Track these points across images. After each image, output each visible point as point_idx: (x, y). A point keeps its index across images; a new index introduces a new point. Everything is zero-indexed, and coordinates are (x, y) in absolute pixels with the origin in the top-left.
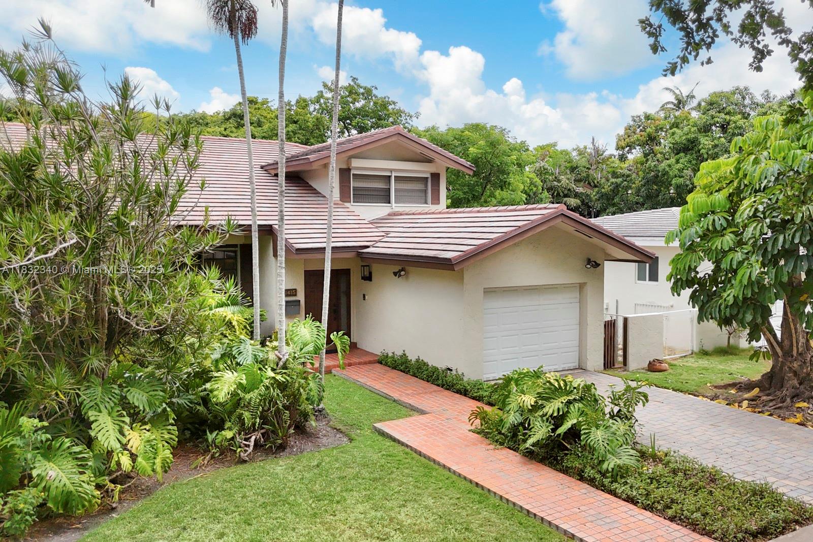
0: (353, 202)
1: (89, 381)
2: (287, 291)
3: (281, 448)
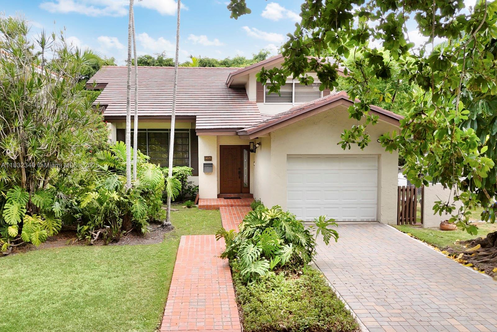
0: (266, 102)
1: (13, 188)
2: (205, 157)
3: (115, 241)
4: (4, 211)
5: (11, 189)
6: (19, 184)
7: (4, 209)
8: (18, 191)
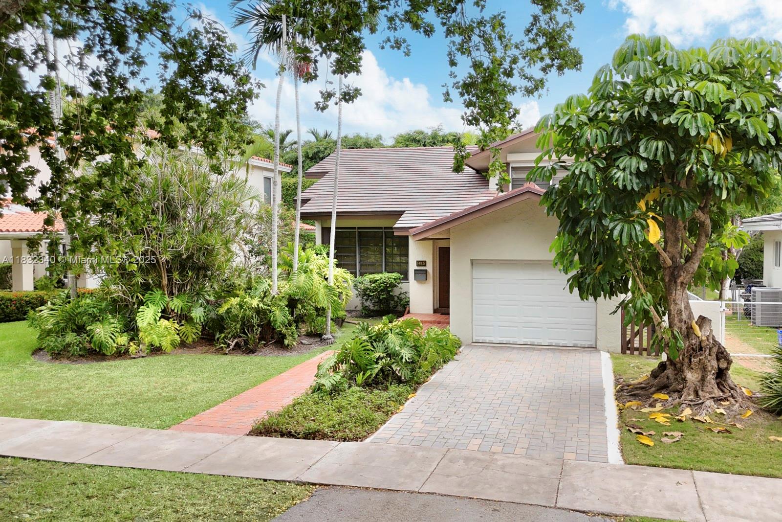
1: (152, 291)
2: (418, 262)
3: (252, 351)
4: (138, 314)
5: (150, 292)
6: (160, 286)
7: (138, 312)
8: (158, 294)
